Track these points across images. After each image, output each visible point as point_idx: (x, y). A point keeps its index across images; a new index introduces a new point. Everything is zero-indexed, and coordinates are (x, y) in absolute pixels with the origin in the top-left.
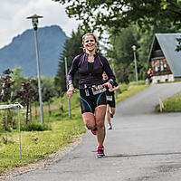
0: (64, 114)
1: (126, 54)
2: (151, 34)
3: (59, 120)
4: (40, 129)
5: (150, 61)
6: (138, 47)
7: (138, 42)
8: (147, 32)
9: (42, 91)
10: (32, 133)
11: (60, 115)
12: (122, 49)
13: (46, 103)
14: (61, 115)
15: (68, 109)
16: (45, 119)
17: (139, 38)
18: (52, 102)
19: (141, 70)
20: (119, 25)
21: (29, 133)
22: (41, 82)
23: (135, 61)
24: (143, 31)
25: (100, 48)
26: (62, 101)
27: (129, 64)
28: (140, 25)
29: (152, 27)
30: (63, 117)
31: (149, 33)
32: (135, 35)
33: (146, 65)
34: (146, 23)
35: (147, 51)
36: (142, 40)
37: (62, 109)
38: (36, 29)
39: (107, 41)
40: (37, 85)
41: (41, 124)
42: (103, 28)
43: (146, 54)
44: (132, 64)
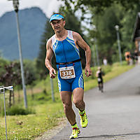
0: (47, 97)
1: (109, 35)
2: (134, 13)
3: (42, 103)
4: (23, 113)
5: (134, 41)
6: (121, 26)
8: (130, 11)
9: (25, 74)
10: (16, 117)
12: (105, 30)
13: (28, 86)
14: (44, 98)
15: (52, 92)
16: (29, 103)
17: (122, 18)
18: (34, 85)
19: (126, 50)
20: (102, 5)
21: (13, 117)
22: (24, 65)
23: (118, 41)
24: (127, 10)
25: (82, 29)
26: (45, 84)
27: (112, 44)
28: (123, 5)
29: (135, 6)
30: (47, 100)
31: (131, 13)
32: (118, 15)
33: (130, 46)
35: (131, 31)
36: (125, 19)
37: (45, 92)
38: (17, 11)
39: (89, 21)
40: (20, 68)
41: (24, 107)
42: (85, 8)
43: (129, 34)
44: (115, 45)
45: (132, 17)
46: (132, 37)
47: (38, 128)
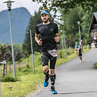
0: (29, 70)
1: (73, 27)
2: (91, 13)
4: (13, 81)
5: (90, 32)
6: (81, 22)
7: (82, 19)
8: (88, 11)
10: (7, 83)
11: (27, 71)
12: (70, 24)
13: (17, 62)
15: (33, 66)
16: (17, 73)
17: (82, 16)
18: (21, 61)
19: (84, 38)
20: (68, 7)
22: (14, 48)
23: (80, 32)
24: (85, 11)
26: (28, 61)
27: (75, 34)
28: (83, 7)
29: (91, 8)
30: (29, 72)
31: (89, 13)
32: (79, 14)
33: (87, 35)
34: (87, 5)
35: (88, 25)
36: (84, 17)
37: (28, 66)
38: (10, 10)
39: (59, 18)
41: (13, 77)
42: (57, 9)
43: (87, 27)
44: (77, 34)
45: (89, 16)
46: (89, 29)
47: (23, 91)
